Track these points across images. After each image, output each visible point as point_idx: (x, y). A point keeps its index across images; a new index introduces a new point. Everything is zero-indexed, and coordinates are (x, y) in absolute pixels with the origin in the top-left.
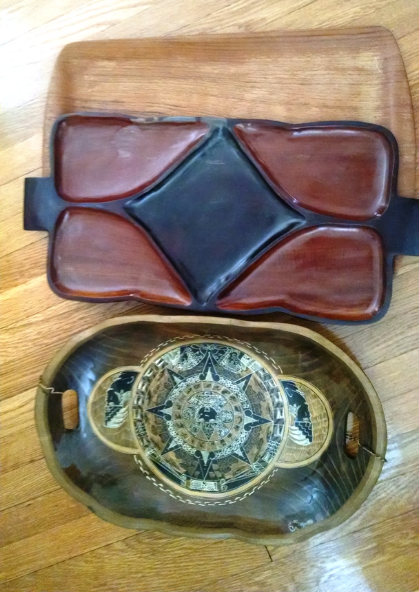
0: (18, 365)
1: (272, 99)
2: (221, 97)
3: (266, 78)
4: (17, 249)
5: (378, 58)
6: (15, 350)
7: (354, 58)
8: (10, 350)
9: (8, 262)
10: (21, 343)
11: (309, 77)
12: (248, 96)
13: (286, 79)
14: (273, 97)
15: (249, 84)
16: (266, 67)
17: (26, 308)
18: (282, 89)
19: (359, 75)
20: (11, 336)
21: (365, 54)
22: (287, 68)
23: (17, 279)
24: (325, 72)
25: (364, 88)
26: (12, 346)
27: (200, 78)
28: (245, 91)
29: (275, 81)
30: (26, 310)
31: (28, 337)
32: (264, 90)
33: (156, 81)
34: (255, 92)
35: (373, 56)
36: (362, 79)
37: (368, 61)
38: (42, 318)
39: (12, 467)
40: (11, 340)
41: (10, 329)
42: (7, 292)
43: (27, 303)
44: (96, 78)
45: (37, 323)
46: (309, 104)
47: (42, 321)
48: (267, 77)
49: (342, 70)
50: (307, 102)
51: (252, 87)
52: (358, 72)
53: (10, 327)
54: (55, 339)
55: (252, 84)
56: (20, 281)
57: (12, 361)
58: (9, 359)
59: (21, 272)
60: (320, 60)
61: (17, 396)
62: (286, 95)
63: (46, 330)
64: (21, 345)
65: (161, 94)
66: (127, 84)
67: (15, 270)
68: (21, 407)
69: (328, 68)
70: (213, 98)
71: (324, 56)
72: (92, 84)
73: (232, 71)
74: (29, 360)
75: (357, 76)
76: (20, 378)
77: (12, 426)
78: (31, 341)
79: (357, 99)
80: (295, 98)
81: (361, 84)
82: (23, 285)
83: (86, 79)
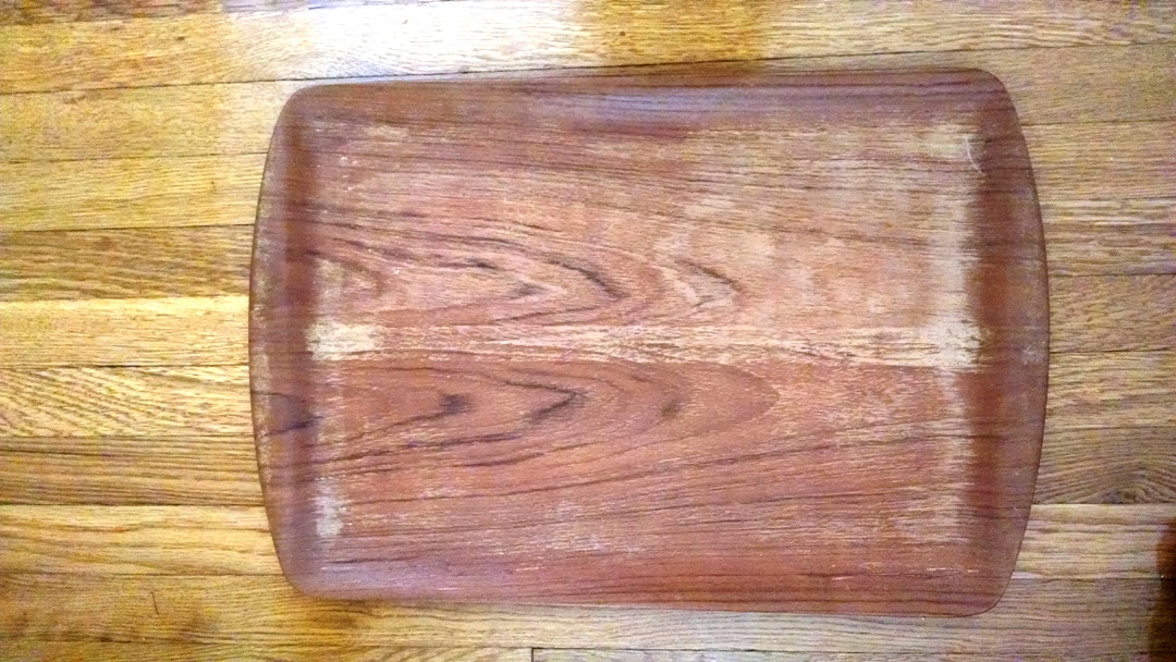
0: (140, 450)
1: (743, 219)
2: (634, 211)
3: (730, 172)
4: (221, 223)
5: (970, 136)
6: (145, 419)
7: (921, 135)
8: (136, 414)
9: (195, 241)
10: (164, 410)
11: (824, 174)
12: (694, 210)
13: (775, 176)
14: (746, 213)
15: (694, 185)
16: (731, 148)
17: (198, 347)
18: (765, 196)
19: (930, 171)
20: (150, 388)
21: (942, 128)
22: (777, 153)
23: (199, 283)
24: (859, 164)
25: (941, 200)
26: (142, 408)
27: (591, 168)
28: (685, 199)
29: (751, 178)
30: (194, 351)
31: (182, 404)
32: (728, 197)
33: (496, 172)
34: (707, 201)
35: (960, 132)
36: (936, 182)
37: (948, 142)
38: (222, 379)
39: (64, 634)
40: (143, 396)
41: (152, 374)
42: (171, 300)
43: (203, 337)
44: (366, 163)
45: (207, 384)
46: (820, 231)
47: (219, 384)
48: (734, 169)
49: (894, 160)
50: (817, 227)
51: (702, 191)
52: (927, 167)
53: (152, 370)
54: (233, 429)
55: (702, 185)
56: (206, 289)
57: (132, 438)
58: (128, 431)
59: (214, 271)
60: (846, 138)
61: (120, 508)
62: (772, 209)
63: (221, 404)
64: (162, 414)
65: (505, 202)
66: (431, 177)
67: (202, 264)
68: (121, 531)
69: (864, 156)
70: (617, 211)
71: (856, 128)
72: (355, 175)
73: (658, 155)
74: (168, 450)
75: (926, 174)
76: (136, 476)
77: (90, 559)
78: (184, 414)
79: (926, 224)
80: (791, 216)
81: (935, 192)
82: (207, 299)
83: (343, 164)
